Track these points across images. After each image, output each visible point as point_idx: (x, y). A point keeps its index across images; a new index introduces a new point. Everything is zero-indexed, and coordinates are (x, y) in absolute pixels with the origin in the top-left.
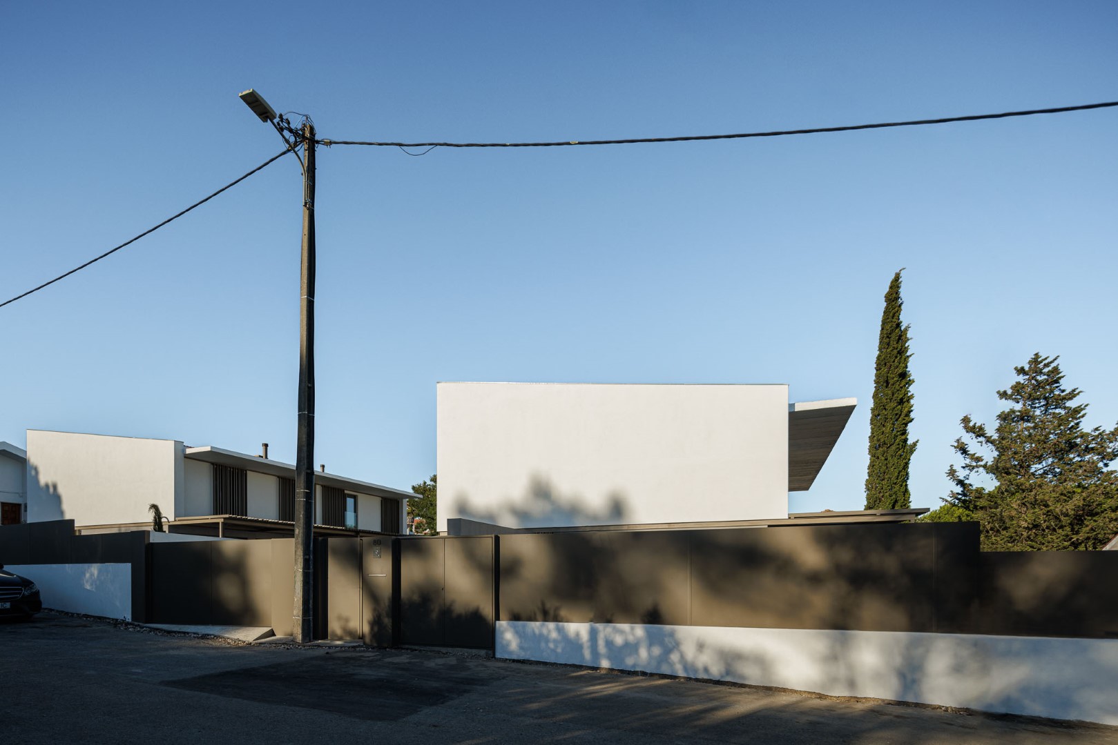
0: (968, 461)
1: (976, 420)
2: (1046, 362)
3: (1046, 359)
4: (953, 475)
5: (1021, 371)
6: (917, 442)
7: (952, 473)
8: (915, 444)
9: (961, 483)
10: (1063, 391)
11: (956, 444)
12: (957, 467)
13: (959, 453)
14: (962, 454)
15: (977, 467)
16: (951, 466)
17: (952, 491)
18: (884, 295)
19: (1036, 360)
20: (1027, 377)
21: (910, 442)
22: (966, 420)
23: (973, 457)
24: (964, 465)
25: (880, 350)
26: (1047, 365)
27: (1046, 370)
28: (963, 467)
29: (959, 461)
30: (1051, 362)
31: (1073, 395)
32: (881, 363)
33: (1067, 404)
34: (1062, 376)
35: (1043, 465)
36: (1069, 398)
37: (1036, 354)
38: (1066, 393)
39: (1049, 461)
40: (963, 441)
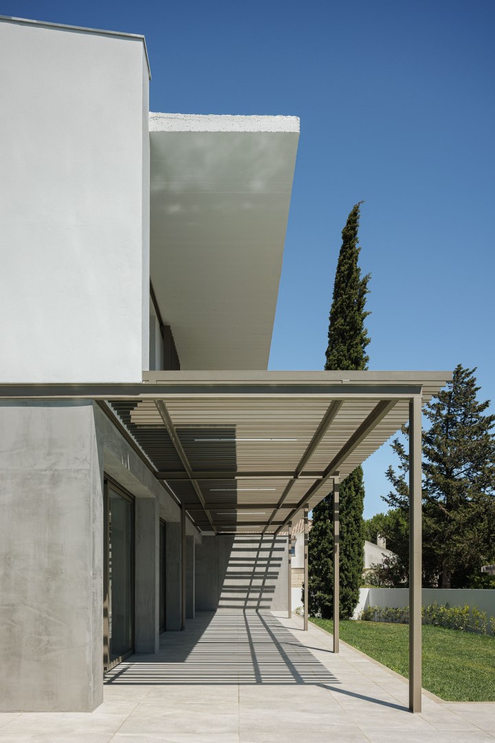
0: (404, 461)
2: (467, 373)
3: (467, 369)
4: (391, 475)
7: (390, 473)
9: (397, 483)
10: (477, 403)
12: (395, 469)
13: (396, 454)
14: (399, 454)
16: (390, 466)
17: (391, 492)
19: (458, 372)
20: (453, 385)
24: (401, 465)
27: (466, 380)
28: (400, 468)
29: (396, 461)
30: (470, 373)
31: (486, 406)
33: (481, 414)
34: (477, 389)
35: (463, 469)
36: (482, 408)
37: (459, 366)
38: (479, 404)
39: (468, 465)
40: (400, 441)
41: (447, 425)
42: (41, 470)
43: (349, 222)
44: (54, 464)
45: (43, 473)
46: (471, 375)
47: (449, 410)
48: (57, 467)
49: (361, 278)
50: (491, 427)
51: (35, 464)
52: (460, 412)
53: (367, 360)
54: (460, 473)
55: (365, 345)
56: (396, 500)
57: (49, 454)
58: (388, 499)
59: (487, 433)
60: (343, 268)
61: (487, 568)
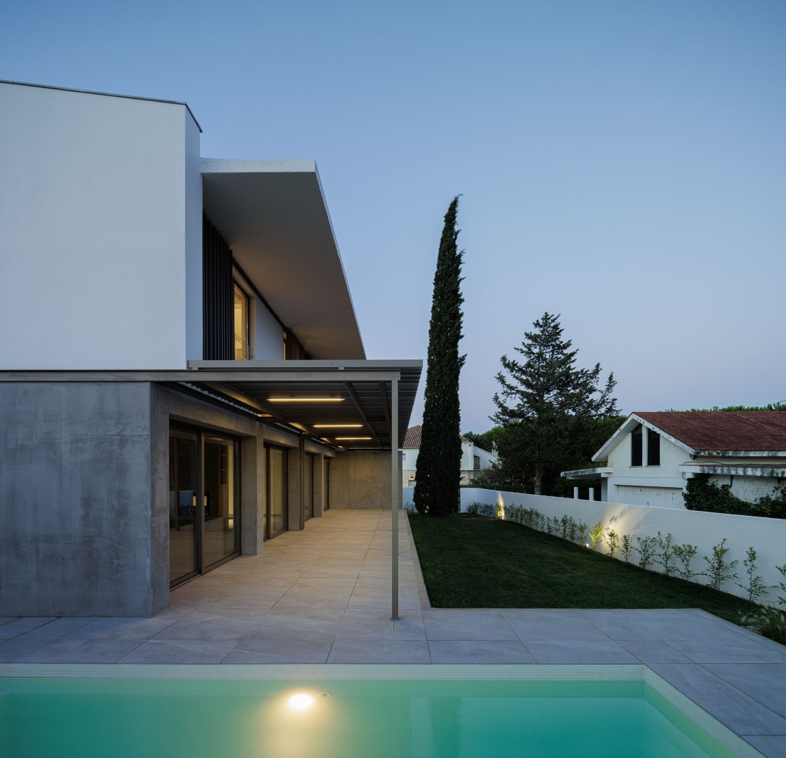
0: (506, 389)
1: (510, 359)
2: (552, 318)
3: (553, 316)
4: (497, 400)
5: (537, 324)
6: (465, 356)
7: (496, 398)
8: (463, 358)
9: (501, 405)
10: (562, 342)
11: (498, 377)
12: (500, 395)
13: (500, 383)
14: (502, 384)
15: (511, 393)
16: (496, 393)
17: (496, 413)
18: (444, 215)
19: (546, 318)
20: (542, 329)
21: (460, 355)
22: (504, 359)
23: (508, 386)
24: (503, 392)
25: (438, 267)
26: (553, 321)
27: (552, 324)
28: (503, 394)
29: (500, 388)
30: (556, 319)
31: (568, 345)
32: (439, 279)
33: (565, 351)
34: (561, 331)
35: (552, 395)
36: (565, 347)
37: (546, 313)
38: (563, 343)
39: (555, 392)
40: (503, 374)
41: (539, 360)
42: (113, 436)
43: (450, 209)
44: (122, 431)
45: (114, 437)
46: (556, 321)
47: (540, 349)
48: (124, 433)
49: (458, 253)
50: (573, 361)
51: (108, 431)
52: (548, 351)
53: (462, 315)
54: (549, 397)
55: (460, 303)
56: (500, 419)
57: (118, 423)
58: (494, 418)
59: (570, 366)
60: (444, 244)
61: (565, 474)
